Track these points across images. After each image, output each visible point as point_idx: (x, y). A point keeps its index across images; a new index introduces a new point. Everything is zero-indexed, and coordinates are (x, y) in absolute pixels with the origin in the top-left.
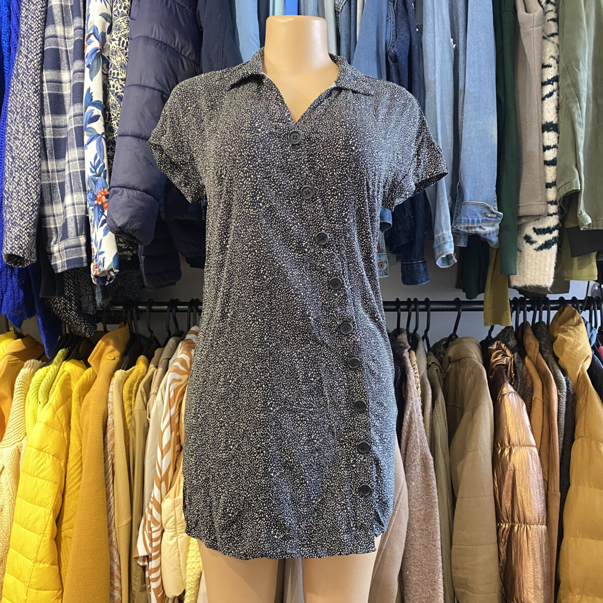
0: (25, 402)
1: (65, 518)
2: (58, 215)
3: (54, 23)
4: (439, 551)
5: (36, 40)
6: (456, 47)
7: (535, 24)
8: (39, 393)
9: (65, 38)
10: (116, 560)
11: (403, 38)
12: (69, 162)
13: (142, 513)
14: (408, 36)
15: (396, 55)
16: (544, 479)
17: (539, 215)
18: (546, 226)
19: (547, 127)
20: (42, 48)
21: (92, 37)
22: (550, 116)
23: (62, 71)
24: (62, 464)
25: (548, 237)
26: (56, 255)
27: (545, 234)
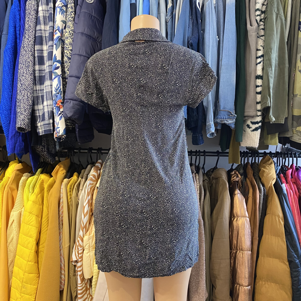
0: (23, 192)
1: (41, 243)
2: (40, 110)
3: (40, 24)
4: (205, 261)
5: (32, 32)
6: (219, 40)
7: (254, 31)
8: (30, 188)
9: (45, 31)
10: (63, 262)
11: (195, 36)
12: (46, 87)
13: (74, 242)
14: (198, 35)
15: (192, 43)
16: (251, 232)
17: (253, 116)
18: (256, 121)
19: (258, 77)
20: (35, 35)
21: (57, 31)
22: (259, 72)
23: (43, 45)
24: (40, 219)
25: (257, 126)
26: (40, 127)
27: (256, 124)
